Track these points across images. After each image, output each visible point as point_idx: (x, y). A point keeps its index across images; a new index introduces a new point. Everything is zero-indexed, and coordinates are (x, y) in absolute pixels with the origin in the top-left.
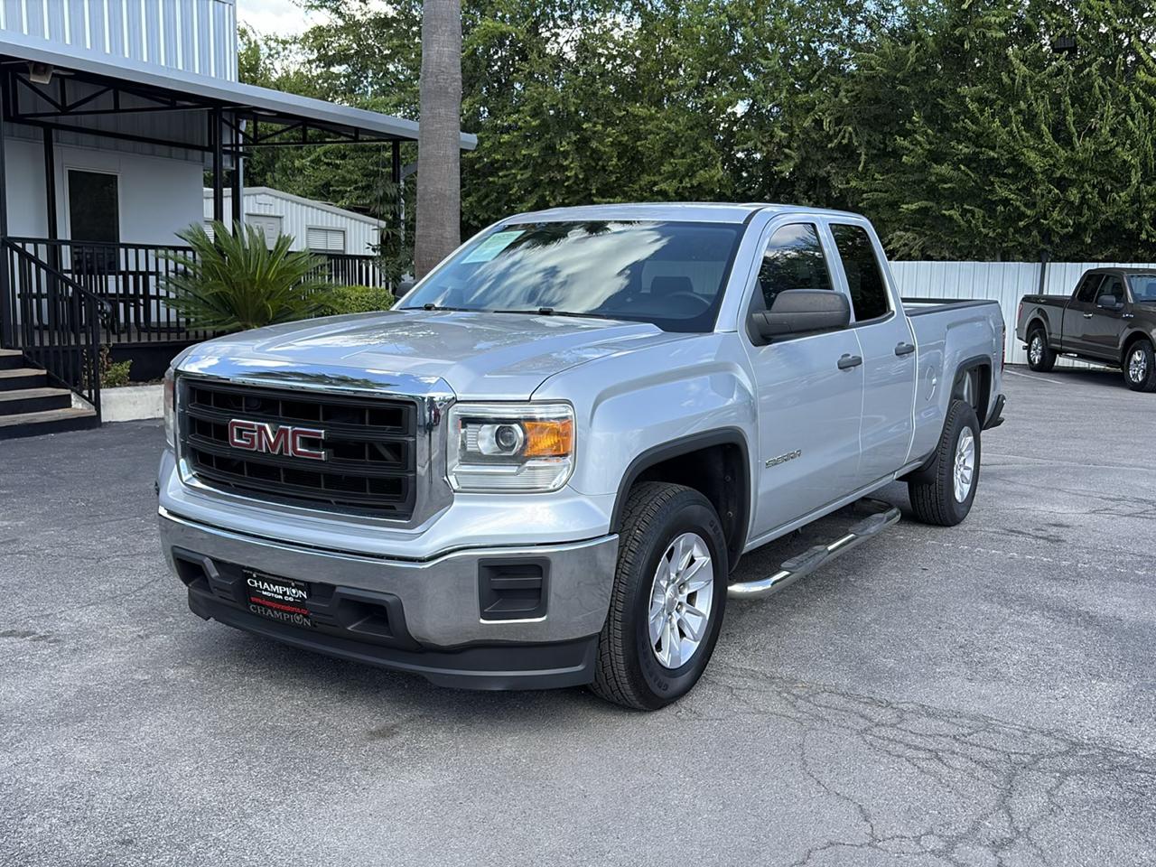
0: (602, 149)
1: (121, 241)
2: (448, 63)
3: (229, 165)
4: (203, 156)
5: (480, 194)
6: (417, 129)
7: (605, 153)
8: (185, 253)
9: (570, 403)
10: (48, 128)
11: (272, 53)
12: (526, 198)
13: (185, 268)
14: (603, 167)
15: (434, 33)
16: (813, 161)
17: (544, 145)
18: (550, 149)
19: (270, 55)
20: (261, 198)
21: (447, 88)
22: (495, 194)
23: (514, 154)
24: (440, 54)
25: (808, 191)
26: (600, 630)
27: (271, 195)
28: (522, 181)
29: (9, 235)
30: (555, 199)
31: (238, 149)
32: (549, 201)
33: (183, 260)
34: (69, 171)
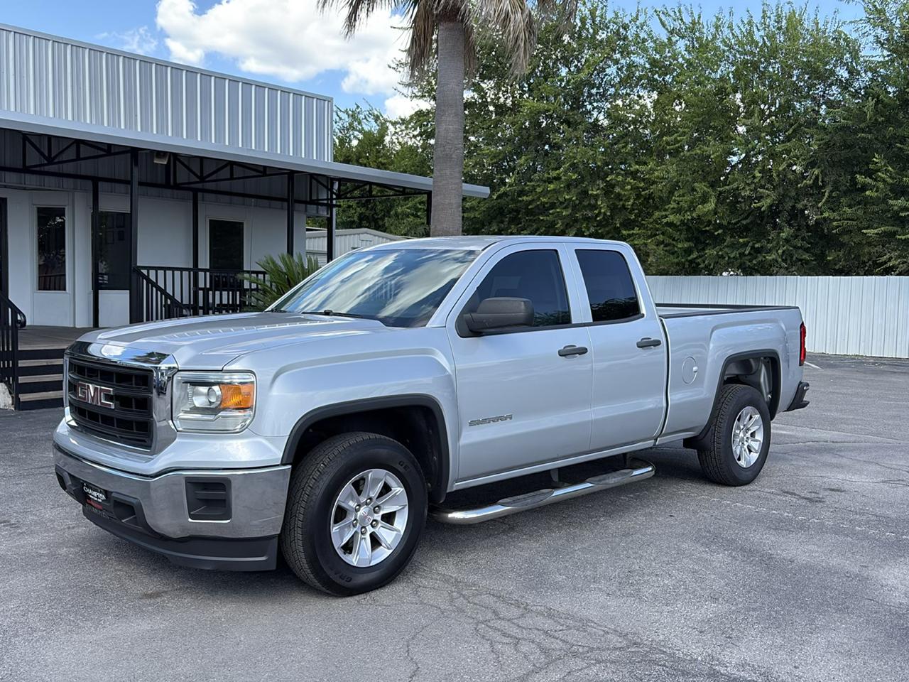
0: (623, 193)
1: (245, 269)
2: (452, 137)
3: (325, 213)
4: (306, 207)
5: (532, 229)
6: (432, 184)
7: (625, 195)
8: (257, 276)
9: (254, 373)
10: (195, 191)
11: (397, 131)
12: (567, 231)
13: (257, 286)
14: (624, 205)
15: (443, 115)
16: (790, 197)
17: (579, 190)
18: (584, 193)
19: (395, 133)
20: (362, 236)
21: (451, 155)
22: (544, 229)
23: (557, 198)
24: (447, 130)
25: (791, 220)
26: (279, 532)
27: (370, 234)
28: (565, 217)
29: (138, 265)
30: (588, 230)
31: (332, 202)
32: (584, 232)
33: (256, 281)
34: (210, 220)
